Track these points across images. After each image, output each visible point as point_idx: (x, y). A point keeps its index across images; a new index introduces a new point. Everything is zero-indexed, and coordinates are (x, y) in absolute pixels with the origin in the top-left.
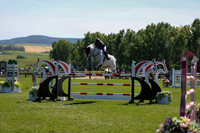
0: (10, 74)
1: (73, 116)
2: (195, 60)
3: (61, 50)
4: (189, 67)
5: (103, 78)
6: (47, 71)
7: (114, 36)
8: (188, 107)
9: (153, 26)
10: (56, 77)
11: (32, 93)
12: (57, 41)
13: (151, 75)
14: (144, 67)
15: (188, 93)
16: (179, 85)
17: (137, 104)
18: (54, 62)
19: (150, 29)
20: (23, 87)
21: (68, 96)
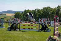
0: (2, 22)
1: (21, 35)
2: (58, 18)
3: (17, 15)
4: (56, 20)
5: (30, 23)
6: (13, 21)
7: (33, 11)
8: (56, 33)
9: (45, 8)
10: (16, 23)
11: (8, 28)
12: (16, 12)
13: (45, 23)
14: (42, 20)
15: (56, 28)
16: (53, 26)
17: (40, 32)
18: (15, 19)
19: (44, 8)
20: (6, 26)
21: (19, 29)
